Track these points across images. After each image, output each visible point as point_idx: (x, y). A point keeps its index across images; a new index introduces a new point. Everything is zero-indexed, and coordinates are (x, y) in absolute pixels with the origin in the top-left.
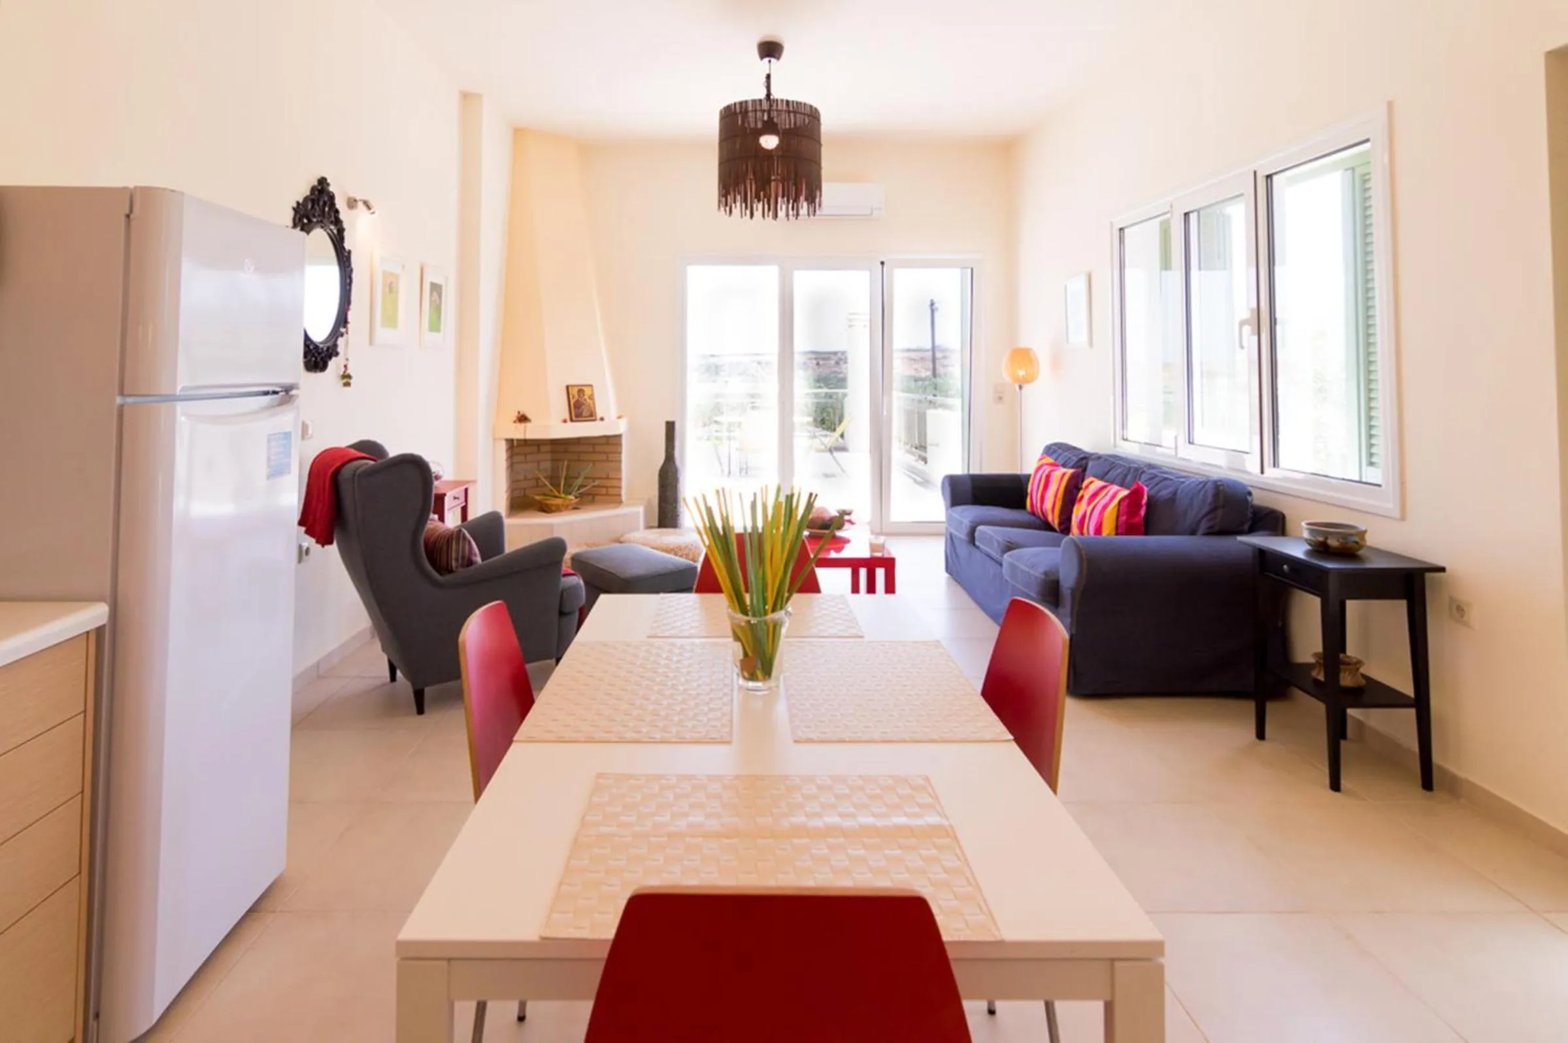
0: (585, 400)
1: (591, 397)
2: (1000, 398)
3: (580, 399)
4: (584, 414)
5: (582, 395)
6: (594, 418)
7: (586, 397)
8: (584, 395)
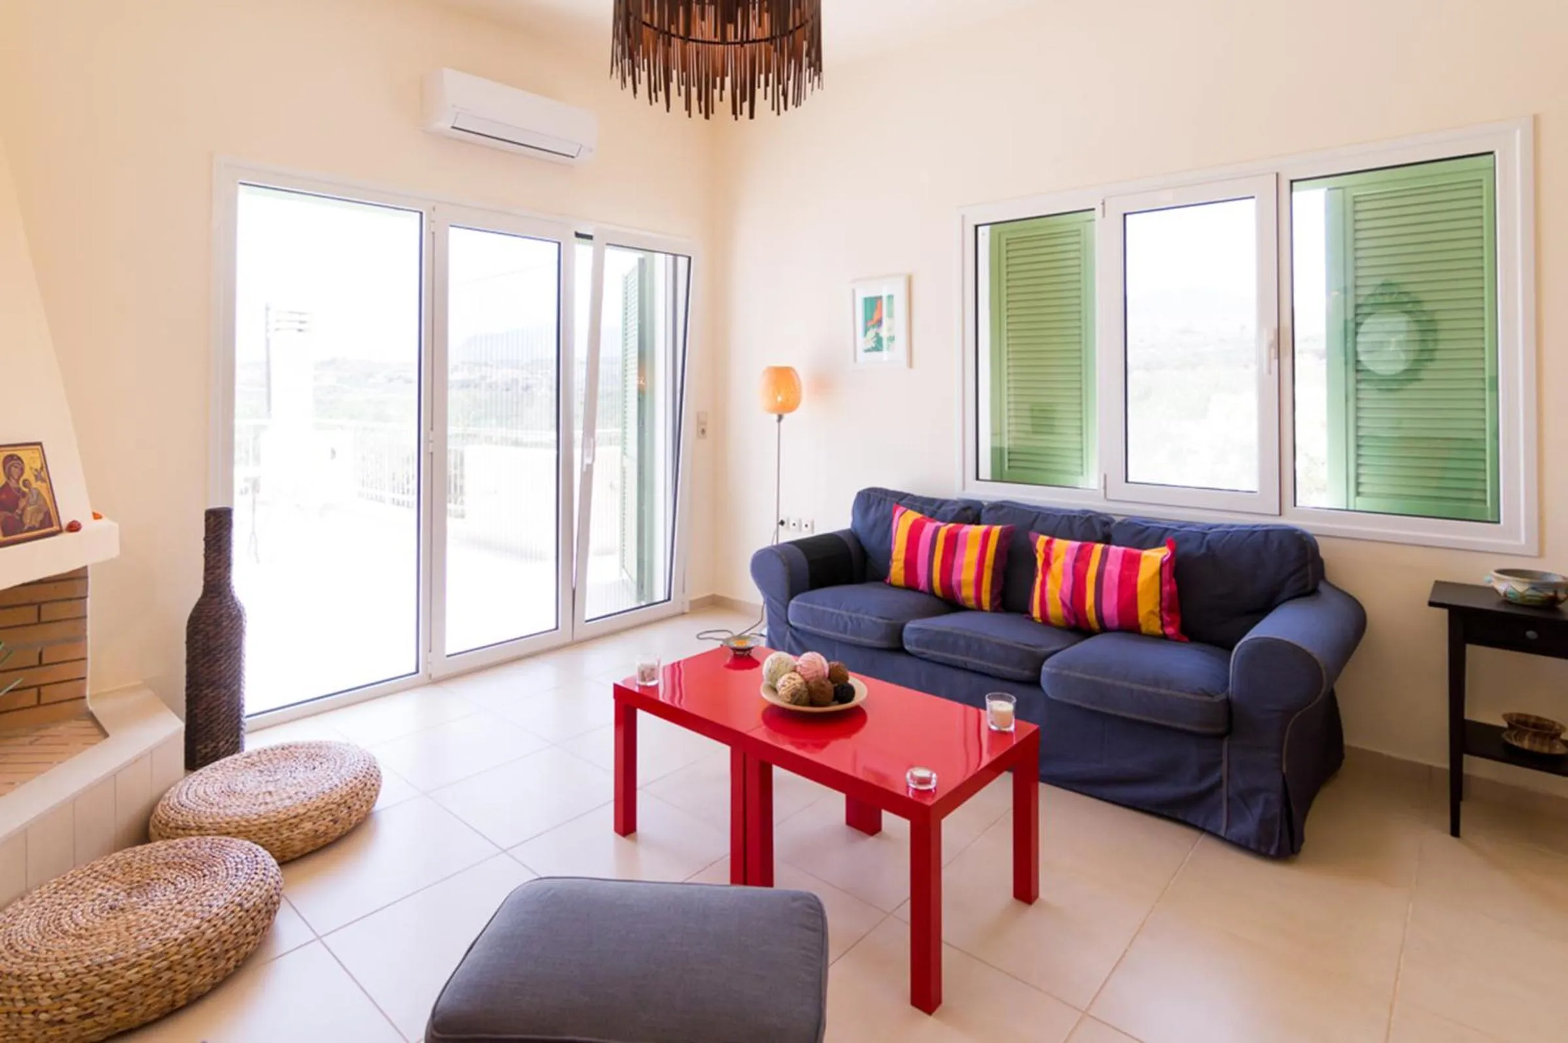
0: (26, 483)
1: (43, 474)
2: (703, 431)
3: (13, 484)
4: (28, 521)
5: (15, 472)
6: (55, 528)
7: (28, 475)
8: (22, 471)
